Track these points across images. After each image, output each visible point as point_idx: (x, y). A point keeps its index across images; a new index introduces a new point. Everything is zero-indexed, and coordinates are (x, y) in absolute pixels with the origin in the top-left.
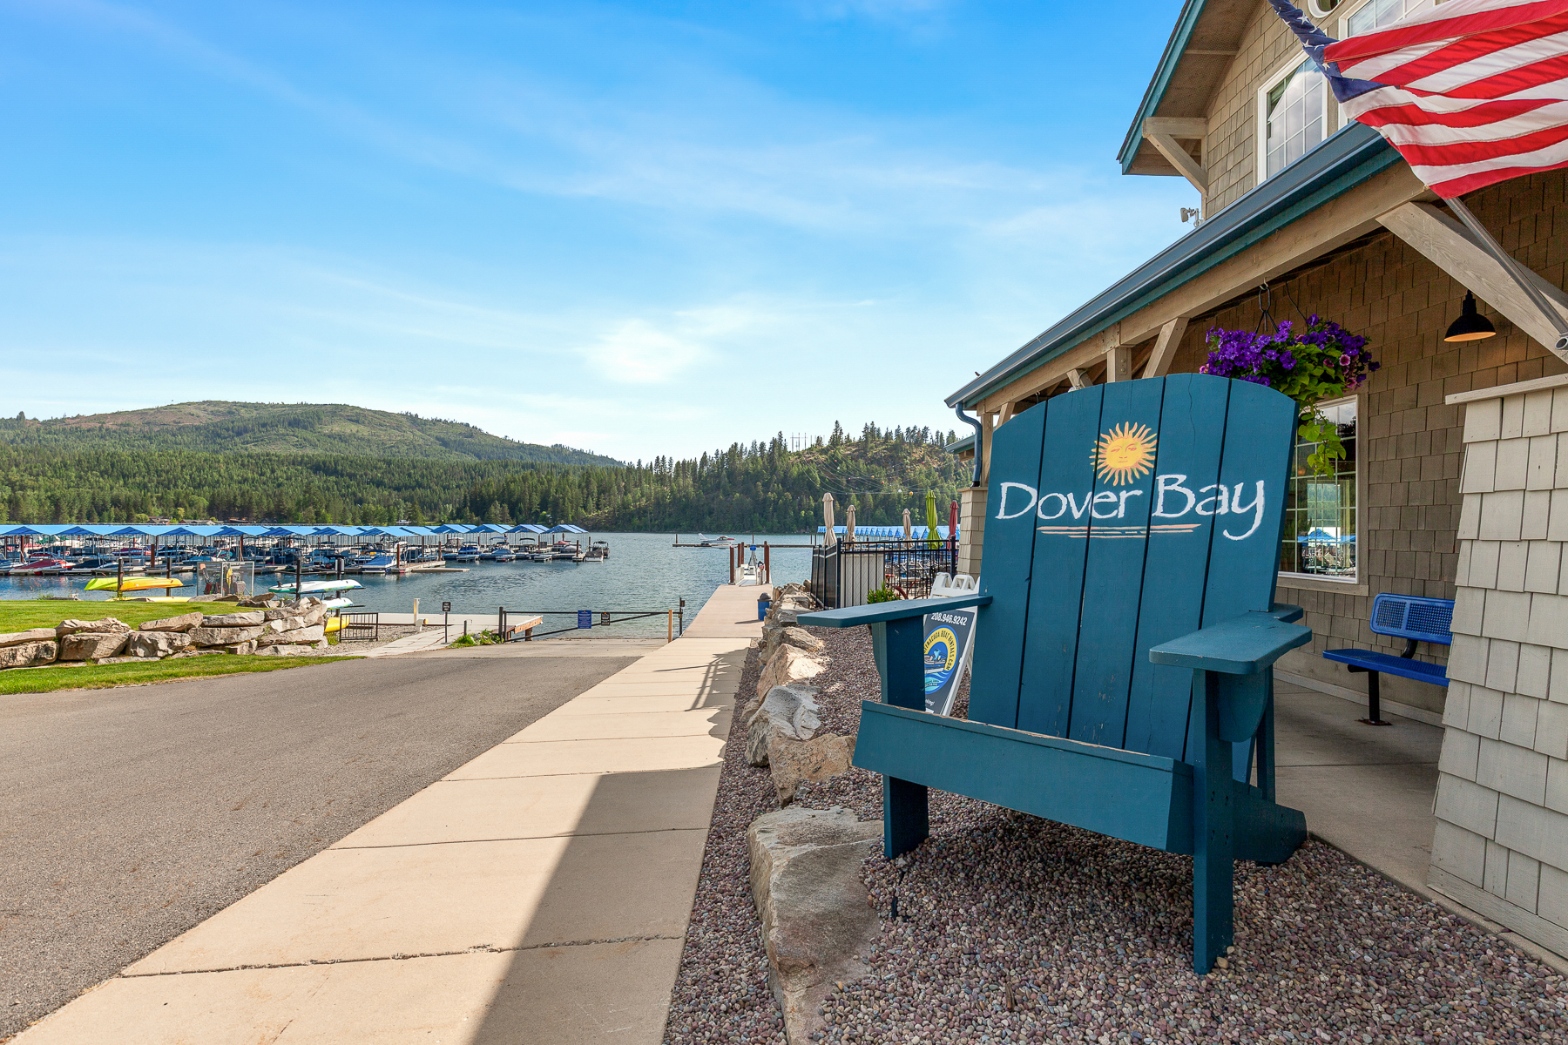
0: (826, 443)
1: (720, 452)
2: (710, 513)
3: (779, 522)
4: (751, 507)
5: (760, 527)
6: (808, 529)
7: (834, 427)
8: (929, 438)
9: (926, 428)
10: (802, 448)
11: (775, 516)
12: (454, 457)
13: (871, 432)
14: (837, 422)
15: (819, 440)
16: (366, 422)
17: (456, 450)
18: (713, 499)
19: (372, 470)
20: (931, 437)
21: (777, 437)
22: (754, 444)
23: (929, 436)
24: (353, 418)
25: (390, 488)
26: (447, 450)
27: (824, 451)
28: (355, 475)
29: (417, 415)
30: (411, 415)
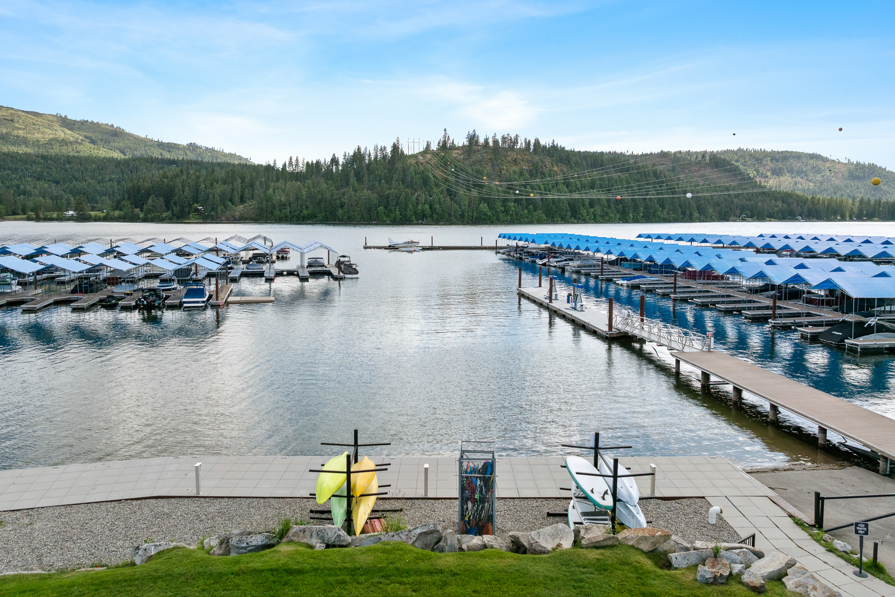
0: (434, 147)
1: (347, 154)
2: (342, 206)
3: (401, 214)
4: (377, 201)
5: (385, 218)
6: (425, 220)
7: (444, 134)
8: (519, 144)
9: (517, 136)
10: (416, 151)
11: (397, 210)
12: (103, 152)
13: (473, 139)
14: (445, 130)
15: (428, 145)
16: (20, 121)
17: (104, 147)
18: (344, 194)
19: (31, 165)
20: (521, 144)
21: (395, 142)
22: (376, 148)
23: (519, 142)
24: (8, 118)
25: (49, 181)
26: (96, 147)
27: (434, 153)
28: (16, 169)
29: (66, 116)
30: (61, 117)
